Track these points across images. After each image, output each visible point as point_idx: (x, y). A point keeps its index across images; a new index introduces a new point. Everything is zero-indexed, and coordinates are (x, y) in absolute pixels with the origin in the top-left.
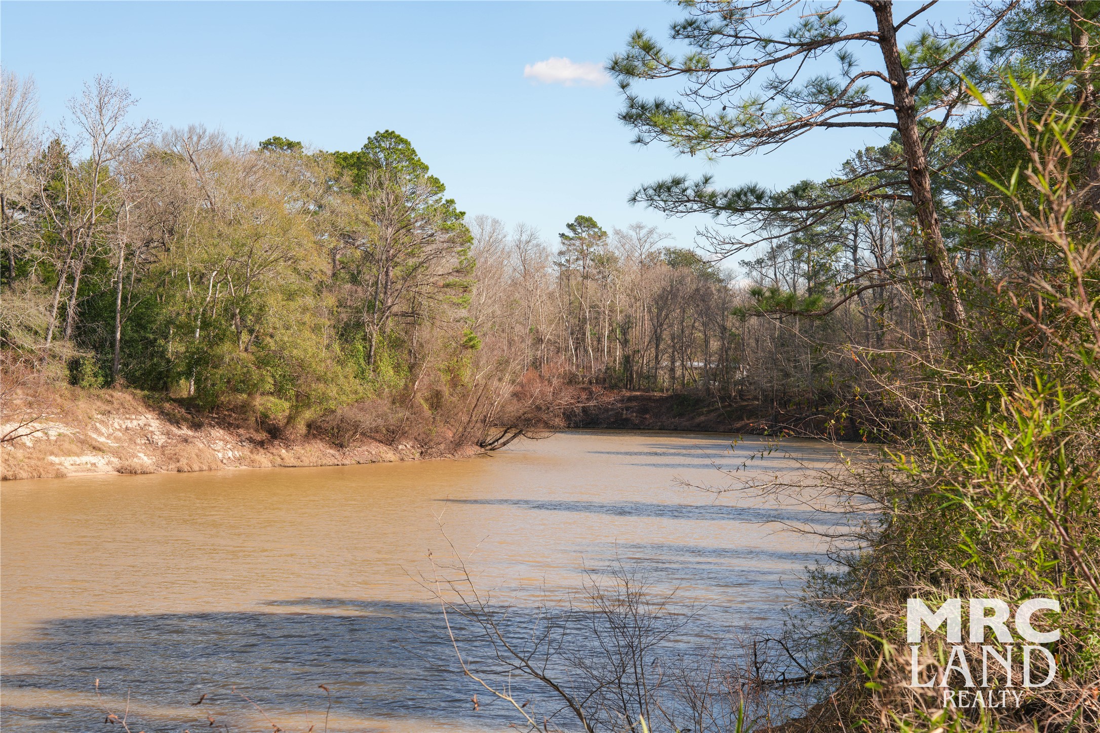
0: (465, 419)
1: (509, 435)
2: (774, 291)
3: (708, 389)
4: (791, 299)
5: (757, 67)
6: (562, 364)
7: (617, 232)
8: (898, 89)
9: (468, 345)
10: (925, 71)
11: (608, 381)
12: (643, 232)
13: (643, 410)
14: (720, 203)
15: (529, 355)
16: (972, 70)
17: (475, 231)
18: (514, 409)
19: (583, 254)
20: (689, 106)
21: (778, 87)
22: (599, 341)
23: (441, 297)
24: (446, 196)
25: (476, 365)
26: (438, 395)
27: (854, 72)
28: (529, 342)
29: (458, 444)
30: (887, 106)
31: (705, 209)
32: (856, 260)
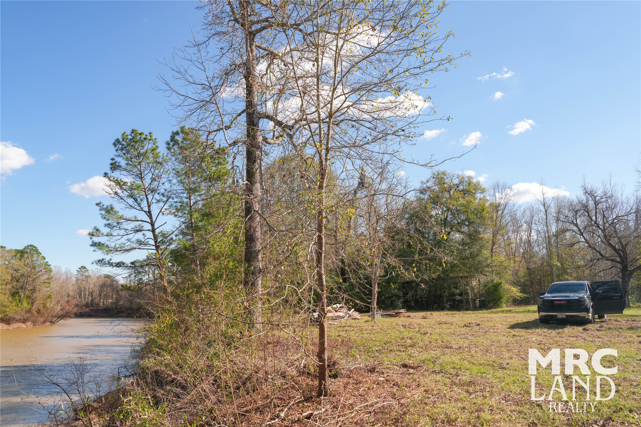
0: (47, 316)
1: (59, 320)
2: (126, 286)
3: (112, 307)
4: (130, 287)
5: (124, 236)
6: (75, 302)
7: (91, 270)
8: (156, 242)
9: (49, 297)
10: (162, 238)
11: (87, 305)
12: (98, 270)
13: (96, 312)
14: (114, 265)
15: (66, 299)
16: (172, 239)
17: (53, 269)
18: (61, 313)
19: (82, 275)
20: (107, 243)
21: (129, 240)
22: (85, 296)
23: (42, 285)
24: (46, 261)
25: (51, 302)
26: (39, 310)
27: (146, 238)
28: (66, 296)
29: (44, 322)
30: (153, 245)
31: (110, 266)
32: (149, 277)
